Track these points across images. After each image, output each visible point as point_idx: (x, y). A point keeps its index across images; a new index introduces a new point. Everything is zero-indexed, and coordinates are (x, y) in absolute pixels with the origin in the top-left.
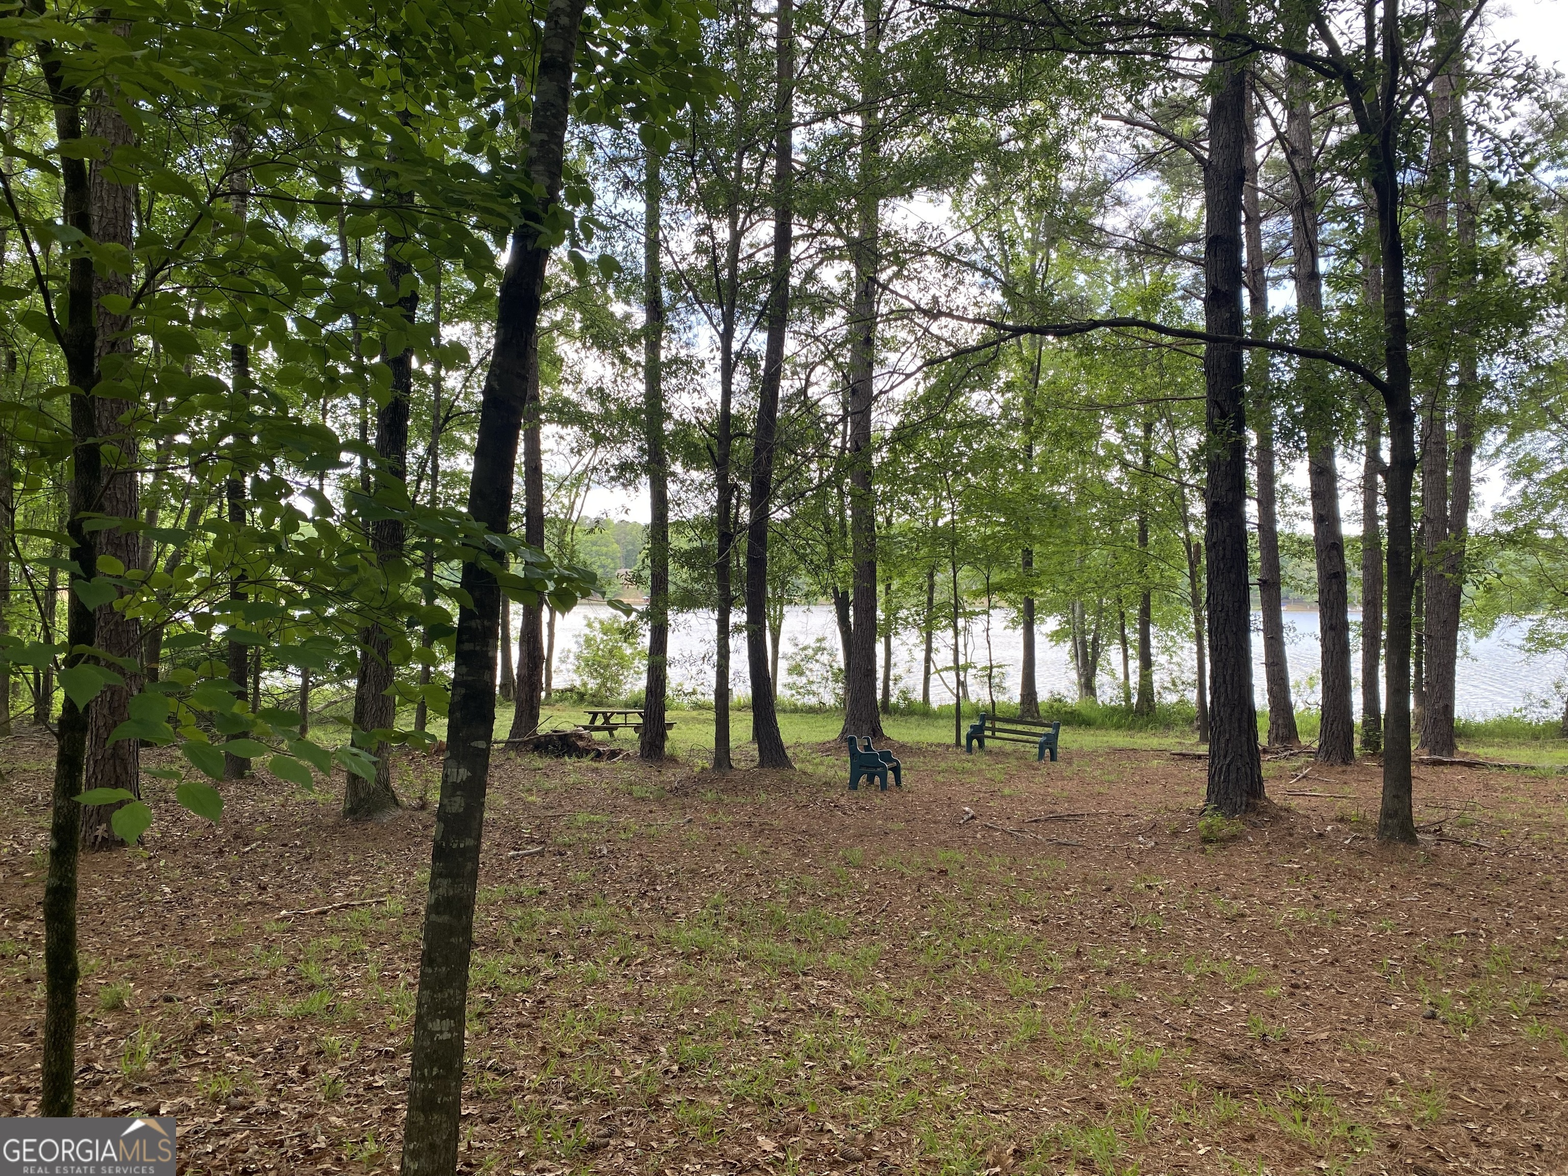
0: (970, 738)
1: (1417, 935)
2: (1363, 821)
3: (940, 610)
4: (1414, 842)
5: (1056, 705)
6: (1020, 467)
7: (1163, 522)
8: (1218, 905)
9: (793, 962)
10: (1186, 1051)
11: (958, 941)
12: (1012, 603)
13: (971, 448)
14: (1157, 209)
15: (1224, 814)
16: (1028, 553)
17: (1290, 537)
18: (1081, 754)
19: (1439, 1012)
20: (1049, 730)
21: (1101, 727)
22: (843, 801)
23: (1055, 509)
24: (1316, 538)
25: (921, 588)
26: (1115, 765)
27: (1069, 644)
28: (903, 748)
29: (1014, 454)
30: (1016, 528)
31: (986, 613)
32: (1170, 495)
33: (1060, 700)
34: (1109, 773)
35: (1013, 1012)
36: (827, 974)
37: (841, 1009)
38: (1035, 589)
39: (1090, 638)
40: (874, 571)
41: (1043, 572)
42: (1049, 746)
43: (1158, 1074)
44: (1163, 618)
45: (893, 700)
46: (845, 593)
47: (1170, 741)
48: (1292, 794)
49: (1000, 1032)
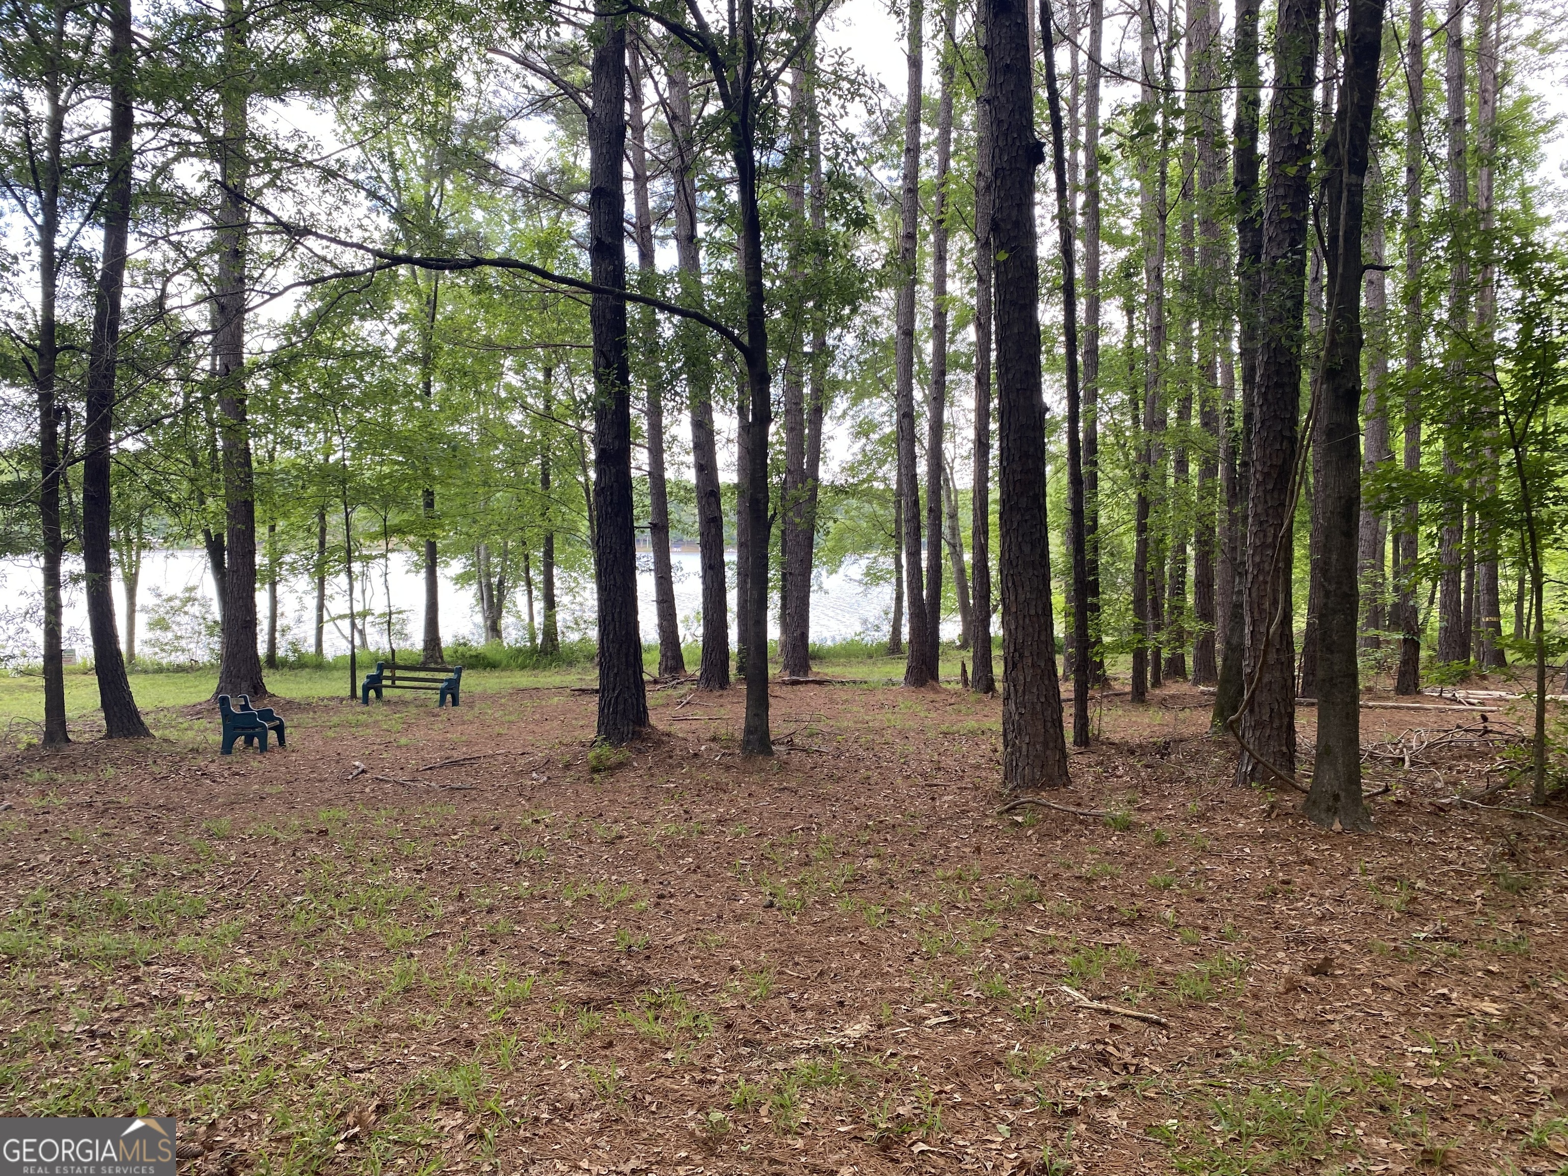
0: (366, 689)
1: (765, 835)
2: (732, 739)
3: (331, 554)
4: (771, 753)
5: (461, 649)
6: (417, 404)
7: (564, 466)
8: (600, 831)
9: (133, 953)
10: (558, 975)
11: (334, 902)
12: (413, 546)
13: (362, 380)
14: (553, 154)
15: (611, 744)
16: (429, 494)
17: (677, 484)
18: (484, 697)
19: (776, 900)
20: (451, 675)
21: (507, 668)
22: (213, 768)
23: (454, 449)
24: (697, 486)
25: (309, 530)
26: (517, 705)
27: (475, 587)
28: (290, 705)
29: (409, 391)
30: (413, 467)
31: (384, 556)
32: (569, 441)
33: (465, 644)
34: (511, 713)
35: (388, 965)
36: (177, 960)
37: (189, 995)
38: (436, 532)
39: (495, 580)
40: (251, 512)
41: (444, 514)
42: (451, 691)
43: (529, 1001)
44: (567, 560)
45: (280, 653)
46: (220, 536)
47: (572, 678)
48: (676, 719)
49: (372, 988)
